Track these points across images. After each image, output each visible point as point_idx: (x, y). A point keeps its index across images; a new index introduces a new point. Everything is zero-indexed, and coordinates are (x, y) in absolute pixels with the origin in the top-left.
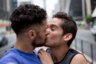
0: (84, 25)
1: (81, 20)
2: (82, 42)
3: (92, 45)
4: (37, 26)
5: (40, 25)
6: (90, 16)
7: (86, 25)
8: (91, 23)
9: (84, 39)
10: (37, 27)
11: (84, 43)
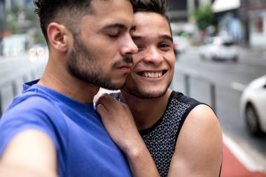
0: (190, 35)
1: (185, 20)
2: (187, 78)
3: (213, 88)
4: (72, 12)
5: (79, 12)
6: (209, 8)
7: (198, 34)
8: (211, 29)
9: (193, 72)
10: (72, 15)
11: (192, 81)
